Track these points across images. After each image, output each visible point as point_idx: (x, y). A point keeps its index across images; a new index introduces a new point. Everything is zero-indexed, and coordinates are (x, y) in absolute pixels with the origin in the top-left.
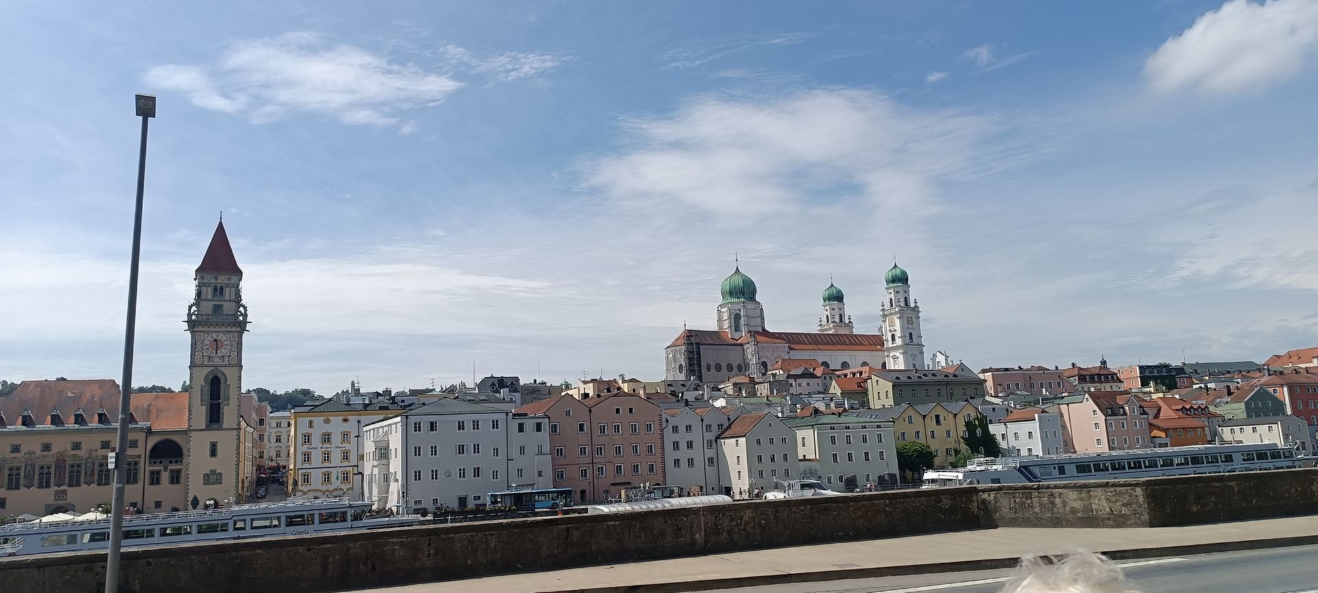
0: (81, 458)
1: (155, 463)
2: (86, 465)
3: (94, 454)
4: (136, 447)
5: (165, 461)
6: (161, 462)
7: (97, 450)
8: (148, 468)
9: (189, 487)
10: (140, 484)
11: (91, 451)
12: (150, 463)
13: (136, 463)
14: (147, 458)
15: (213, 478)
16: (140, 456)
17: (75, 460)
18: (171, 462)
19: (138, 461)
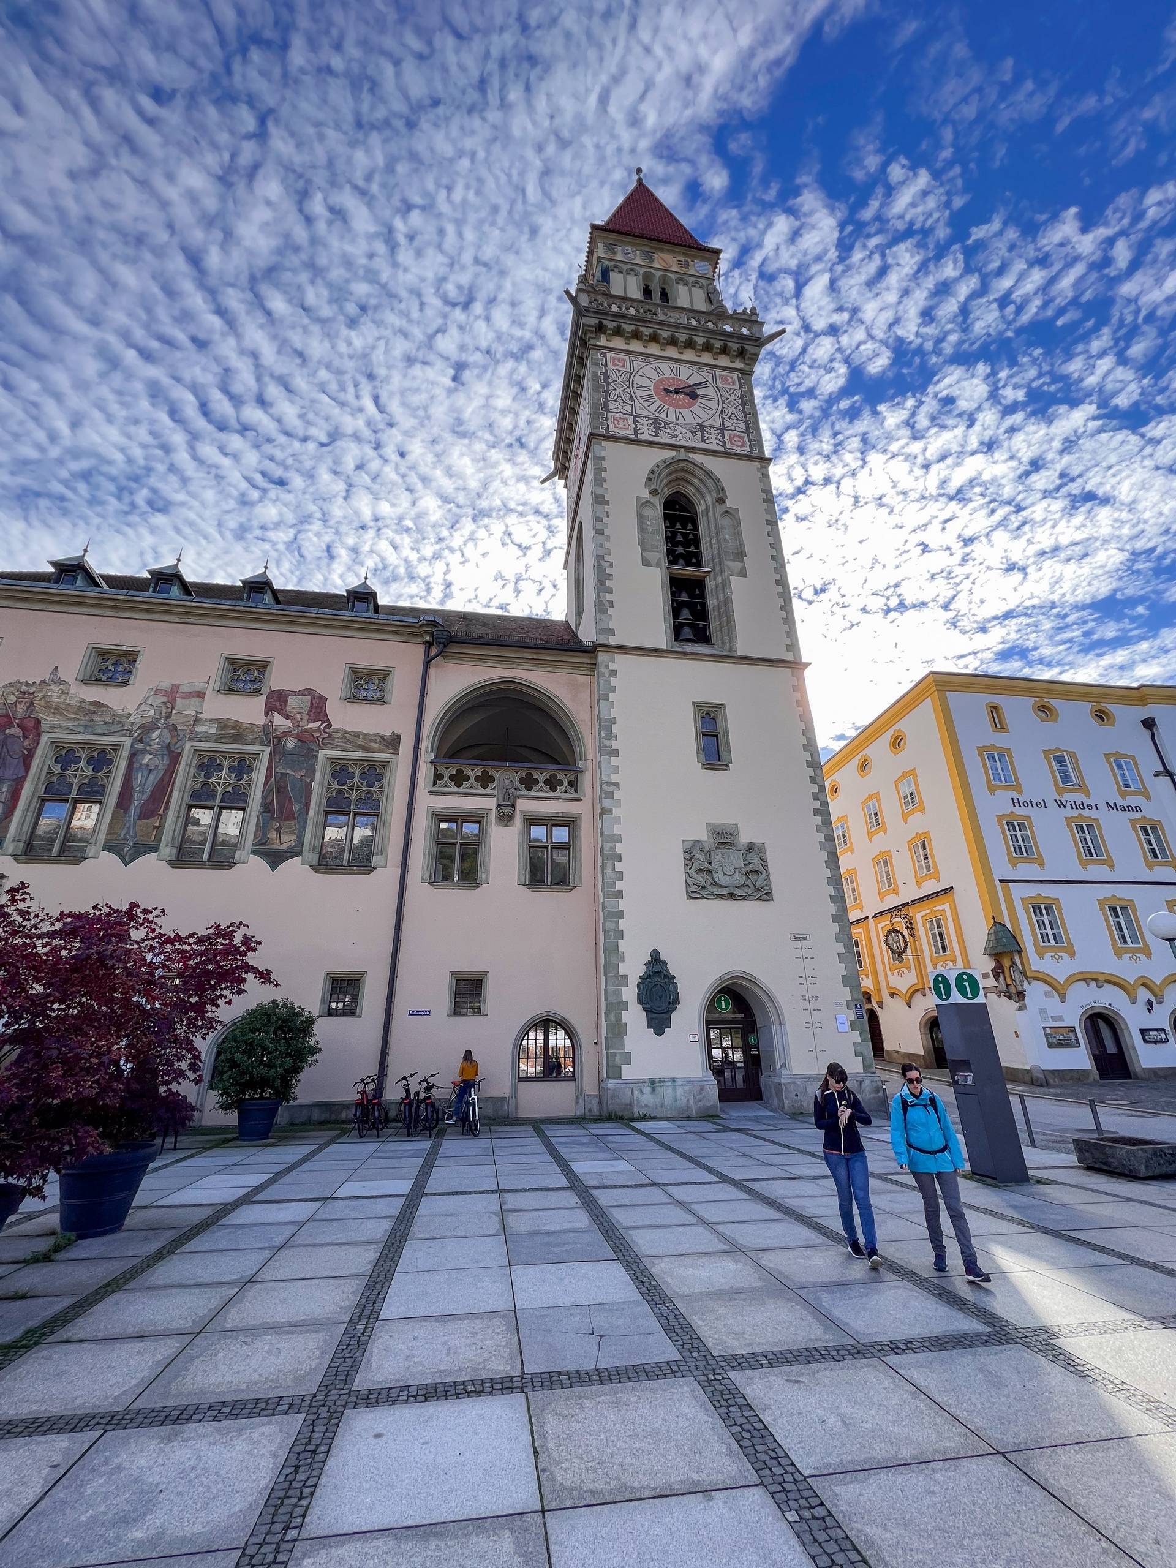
0: (117, 722)
1: (459, 779)
2: (133, 755)
3: (185, 709)
4: (380, 700)
5: (506, 777)
6: (485, 780)
7: (201, 695)
8: (427, 802)
9: (622, 905)
10: (386, 875)
11: (172, 695)
12: (438, 777)
13: (375, 773)
14: (427, 755)
15: (729, 869)
16: (393, 742)
17: (90, 728)
18: (529, 782)
19: (385, 764)
